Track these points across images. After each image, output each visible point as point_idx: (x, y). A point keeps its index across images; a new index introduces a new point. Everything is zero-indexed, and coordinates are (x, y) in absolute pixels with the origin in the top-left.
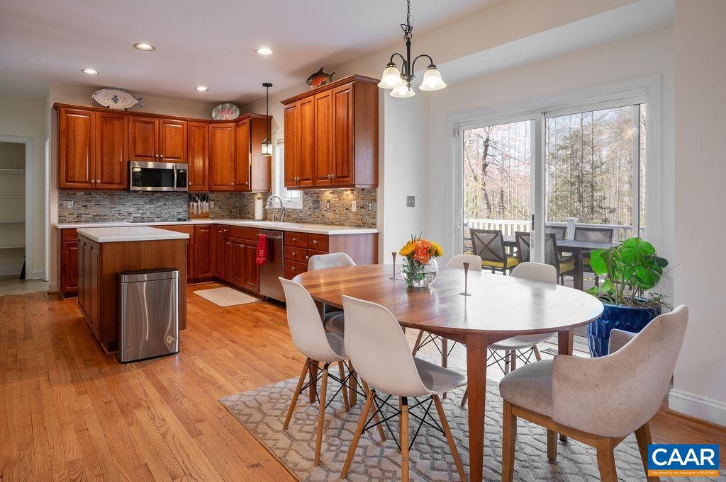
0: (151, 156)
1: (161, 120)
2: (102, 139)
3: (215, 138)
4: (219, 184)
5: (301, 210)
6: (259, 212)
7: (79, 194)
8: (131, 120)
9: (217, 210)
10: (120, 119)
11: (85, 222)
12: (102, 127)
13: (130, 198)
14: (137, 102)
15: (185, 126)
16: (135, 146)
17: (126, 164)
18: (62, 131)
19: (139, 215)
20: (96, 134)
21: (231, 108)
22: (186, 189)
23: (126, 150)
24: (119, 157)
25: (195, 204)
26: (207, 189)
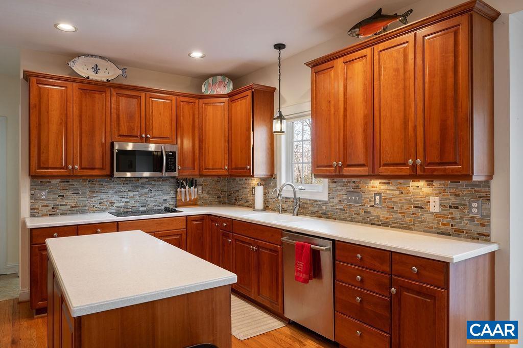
0: (137, 137)
1: (148, 94)
2: (80, 116)
3: (206, 116)
4: (211, 167)
5: (324, 203)
6: (259, 202)
7: (54, 182)
8: (114, 93)
9: (205, 195)
10: (101, 92)
11: (61, 214)
12: (81, 102)
13: (112, 186)
14: (120, 72)
15: (174, 102)
16: (118, 124)
17: (108, 145)
18: (32, 106)
19: (123, 204)
20: (74, 110)
21: (223, 81)
22: (176, 174)
23: (108, 129)
24: (101, 138)
25: (182, 189)
26: (197, 173)
